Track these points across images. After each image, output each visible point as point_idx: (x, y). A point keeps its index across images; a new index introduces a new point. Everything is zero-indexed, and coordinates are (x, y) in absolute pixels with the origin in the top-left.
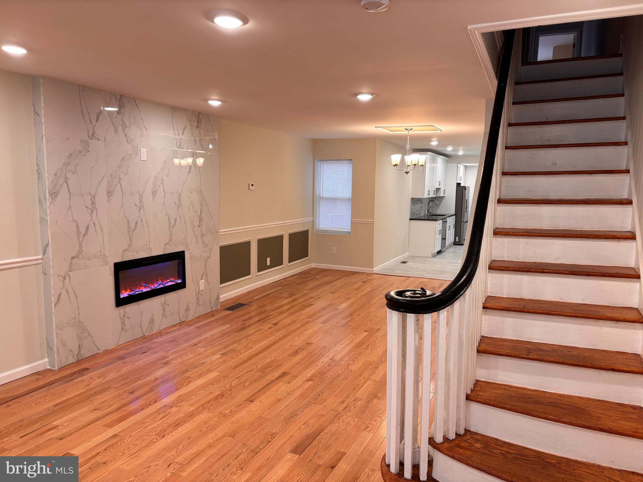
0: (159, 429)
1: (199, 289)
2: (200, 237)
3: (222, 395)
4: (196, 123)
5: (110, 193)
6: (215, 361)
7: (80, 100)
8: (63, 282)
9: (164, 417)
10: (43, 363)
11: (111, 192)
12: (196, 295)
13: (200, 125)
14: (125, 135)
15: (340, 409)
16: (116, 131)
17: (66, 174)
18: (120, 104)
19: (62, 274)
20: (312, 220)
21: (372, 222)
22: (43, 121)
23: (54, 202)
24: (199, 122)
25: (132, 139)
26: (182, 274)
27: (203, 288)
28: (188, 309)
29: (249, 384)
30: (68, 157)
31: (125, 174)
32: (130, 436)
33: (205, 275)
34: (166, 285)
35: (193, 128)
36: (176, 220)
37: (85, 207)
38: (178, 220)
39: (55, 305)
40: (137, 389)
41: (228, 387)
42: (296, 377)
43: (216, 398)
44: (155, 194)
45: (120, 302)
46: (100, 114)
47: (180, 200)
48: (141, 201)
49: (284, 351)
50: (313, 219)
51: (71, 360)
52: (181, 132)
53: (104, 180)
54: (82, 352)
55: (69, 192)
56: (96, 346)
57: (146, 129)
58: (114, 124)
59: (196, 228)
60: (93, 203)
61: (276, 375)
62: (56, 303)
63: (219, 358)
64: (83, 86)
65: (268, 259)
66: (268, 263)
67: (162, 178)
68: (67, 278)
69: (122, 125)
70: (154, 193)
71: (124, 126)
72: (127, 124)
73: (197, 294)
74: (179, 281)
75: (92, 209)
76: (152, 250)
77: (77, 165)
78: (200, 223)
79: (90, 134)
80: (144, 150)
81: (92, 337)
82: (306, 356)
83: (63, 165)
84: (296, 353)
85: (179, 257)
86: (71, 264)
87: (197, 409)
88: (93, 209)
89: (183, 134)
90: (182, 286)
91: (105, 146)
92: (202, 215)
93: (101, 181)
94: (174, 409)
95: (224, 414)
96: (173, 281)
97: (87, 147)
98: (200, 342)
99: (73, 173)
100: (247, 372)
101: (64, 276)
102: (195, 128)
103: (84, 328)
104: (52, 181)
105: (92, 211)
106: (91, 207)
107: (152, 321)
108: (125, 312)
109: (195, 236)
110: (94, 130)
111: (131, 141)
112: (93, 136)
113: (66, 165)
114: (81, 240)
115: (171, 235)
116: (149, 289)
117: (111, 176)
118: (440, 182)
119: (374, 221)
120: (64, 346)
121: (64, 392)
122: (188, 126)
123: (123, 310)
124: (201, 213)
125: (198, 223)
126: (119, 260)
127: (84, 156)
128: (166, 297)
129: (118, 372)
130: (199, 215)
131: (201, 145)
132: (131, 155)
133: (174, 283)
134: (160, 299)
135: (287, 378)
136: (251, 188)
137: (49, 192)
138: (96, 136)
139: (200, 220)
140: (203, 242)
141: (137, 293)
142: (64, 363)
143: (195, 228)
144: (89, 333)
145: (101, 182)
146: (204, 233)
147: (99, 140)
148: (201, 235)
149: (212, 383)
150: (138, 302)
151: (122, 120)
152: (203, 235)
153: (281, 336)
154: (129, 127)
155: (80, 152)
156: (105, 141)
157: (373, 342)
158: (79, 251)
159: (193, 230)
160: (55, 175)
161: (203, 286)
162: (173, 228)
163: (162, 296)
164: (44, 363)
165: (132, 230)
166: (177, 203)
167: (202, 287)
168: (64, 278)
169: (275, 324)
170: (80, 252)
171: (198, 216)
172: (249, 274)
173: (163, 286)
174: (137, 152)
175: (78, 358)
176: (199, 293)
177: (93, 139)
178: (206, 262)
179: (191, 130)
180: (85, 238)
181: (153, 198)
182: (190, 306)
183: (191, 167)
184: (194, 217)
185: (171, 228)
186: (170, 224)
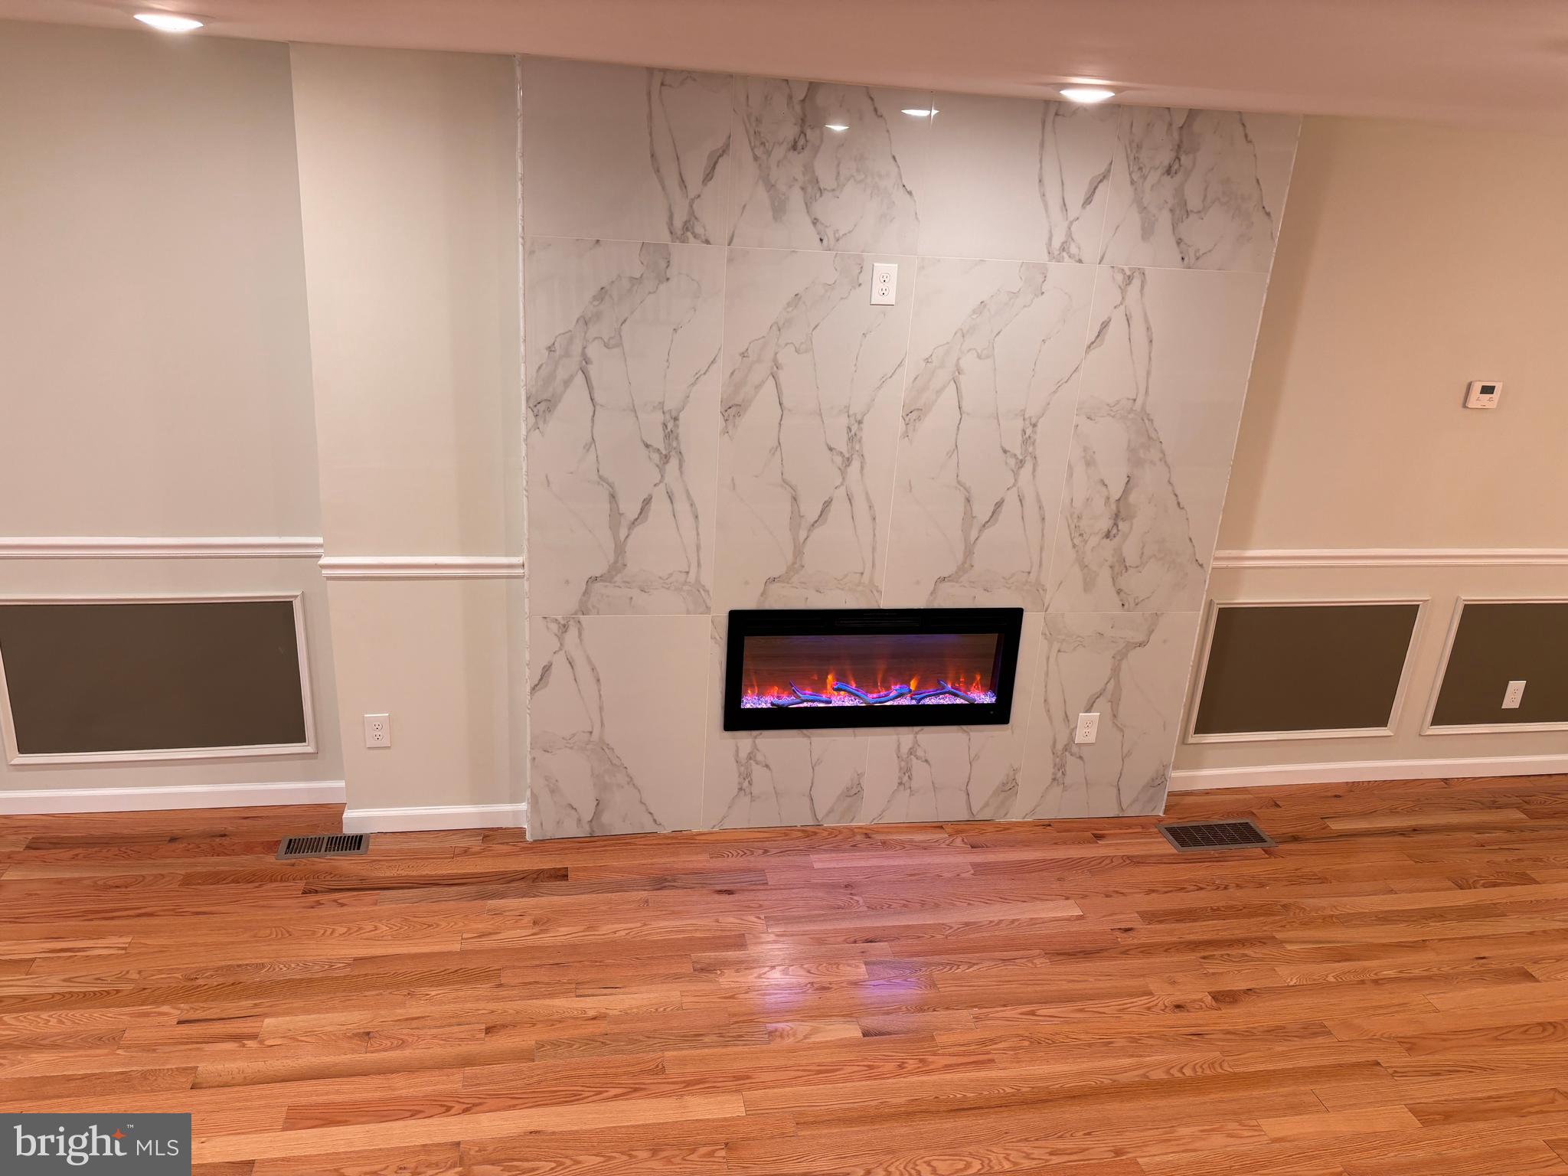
1: (1072, 739)
2: (1105, 575)
4: (1165, 157)
5: (733, 410)
7: (650, 117)
8: (560, 638)
10: (512, 812)
11: (738, 405)
12: (1054, 753)
13: (1185, 160)
14: (815, 222)
16: (779, 210)
17: (584, 348)
18: (805, 115)
19: (559, 618)
22: (520, 196)
23: (541, 425)
24: (1183, 148)
25: (841, 233)
26: (1004, 682)
27: (1092, 739)
28: (1009, 789)
30: (595, 298)
31: (796, 351)
33: (1106, 698)
35: (1145, 178)
36: (999, 505)
37: (642, 447)
38: (1010, 508)
39: (534, 689)
44: (919, 419)
45: (737, 719)
46: (721, 156)
47: (1028, 440)
48: (853, 438)
51: (571, 830)
52: (1076, 197)
53: (714, 366)
54: (606, 818)
55: (592, 400)
56: (651, 813)
57: (910, 193)
58: (770, 187)
59: (1093, 541)
60: (670, 435)
62: (536, 685)
64: (664, 71)
65: (1517, 686)
66: (1511, 702)
67: (957, 366)
68: (573, 632)
69: (803, 189)
70: (914, 414)
71: (813, 190)
72: (827, 180)
73: (1059, 752)
74: (987, 699)
75: (664, 452)
77: (625, 320)
78: (1116, 524)
79: (678, 224)
80: (886, 269)
81: (639, 790)
83: (577, 321)
85: (995, 624)
86: (586, 593)
88: (667, 452)
89: (1088, 201)
90: (998, 714)
91: (730, 260)
92: (1132, 498)
93: (702, 372)
96: (959, 695)
97: (663, 264)
98: (897, 934)
99: (606, 346)
101: (562, 622)
102: (1153, 177)
103: (616, 761)
104: (539, 368)
105: (666, 458)
106: (661, 447)
107: (853, 794)
108: (756, 749)
109: (1084, 567)
110: (692, 213)
111: (838, 240)
112: (687, 230)
113: (585, 321)
114: (622, 536)
115: (969, 552)
116: (856, 703)
117: (743, 355)
120: (552, 792)
121: (429, 926)
122: (1120, 172)
123: (753, 741)
124: (1126, 492)
125: (1105, 524)
126: (750, 604)
127: (650, 293)
128: (918, 736)
129: (589, 928)
130: (1116, 495)
131: (1179, 242)
132: (830, 287)
133: (959, 701)
134: (895, 737)
136: (1479, 400)
137: (528, 399)
138: (699, 230)
139: (1116, 515)
140: (1120, 592)
141: (805, 705)
142: (550, 831)
143: (1086, 542)
144: (631, 778)
145: (705, 374)
146: (1131, 558)
147: (707, 242)
148: (1112, 568)
150: (805, 731)
151: (808, 168)
152: (1119, 567)
153: (1158, 1075)
154: (833, 190)
155: (637, 281)
156: (729, 244)
158: (616, 562)
159: (1074, 546)
160: (551, 349)
161: (1094, 731)
162: (981, 530)
164: (515, 813)
165: (806, 523)
166: (1016, 449)
167: (1086, 735)
168: (565, 628)
169: (1224, 998)
170: (617, 566)
171: (1107, 498)
172: (1382, 721)
173: (914, 702)
174: (857, 274)
175: (592, 830)
176: (1066, 751)
177: (684, 241)
178: (1120, 657)
179: (1132, 182)
180: (636, 530)
181: (906, 431)
182: (1019, 781)
183: (1105, 325)
184: (1087, 500)
185: (974, 532)
186: (969, 515)
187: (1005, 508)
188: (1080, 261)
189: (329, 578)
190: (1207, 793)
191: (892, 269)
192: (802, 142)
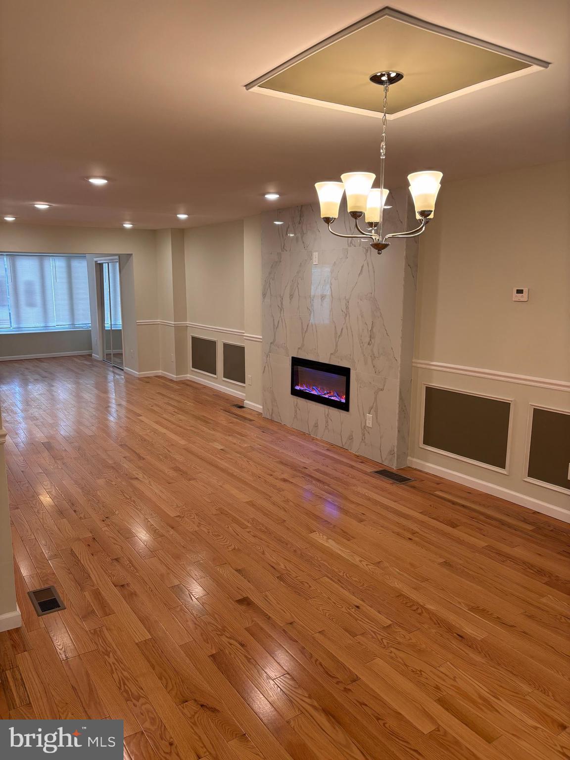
1: (366, 424)
2: (370, 359)
5: (291, 296)
8: (267, 359)
12: (361, 428)
14: (303, 242)
16: (297, 240)
17: (270, 281)
18: (300, 215)
19: (266, 353)
23: (264, 300)
25: (308, 245)
27: (371, 426)
28: (350, 438)
30: (271, 268)
31: (301, 279)
34: (330, 397)
36: (342, 329)
37: (278, 307)
38: (345, 330)
39: (263, 372)
44: (323, 299)
45: (294, 392)
46: (288, 228)
47: (347, 308)
48: (311, 305)
51: (269, 416)
53: (288, 284)
55: (271, 294)
56: (280, 416)
57: (319, 232)
59: (366, 345)
60: (282, 303)
64: (280, 209)
67: (330, 282)
69: (300, 234)
71: (303, 234)
74: (343, 401)
75: (281, 308)
76: (320, 356)
77: (275, 273)
78: (371, 340)
79: (282, 247)
80: (315, 255)
81: (278, 409)
85: (345, 372)
86: (270, 347)
90: (345, 407)
91: (290, 255)
92: (374, 330)
96: (336, 397)
97: (280, 258)
99: (273, 280)
103: (275, 398)
104: (263, 286)
105: (281, 310)
107: (317, 426)
108: (297, 403)
109: (364, 355)
110: (284, 243)
111: (307, 247)
112: (284, 248)
113: (270, 274)
114: (275, 332)
115: (337, 346)
117: (293, 281)
123: (296, 400)
124: (372, 327)
125: (368, 339)
126: (295, 355)
127: (278, 265)
128: (328, 409)
130: (370, 329)
132: (306, 260)
133: (337, 399)
134: (324, 408)
137: (262, 293)
139: (371, 336)
140: (374, 367)
141: (306, 391)
143: (363, 346)
145: (287, 287)
146: (378, 355)
147: (287, 251)
148: (371, 356)
150: (306, 400)
151: (302, 228)
152: (373, 357)
154: (306, 234)
155: (277, 262)
156: (290, 251)
159: (361, 347)
160: (265, 281)
161: (371, 422)
162: (339, 338)
163: (326, 406)
165: (304, 332)
166: (344, 310)
167: (369, 423)
168: (267, 356)
170: (274, 340)
171: (368, 330)
174: (311, 257)
175: (272, 418)
176: (364, 429)
177: (283, 251)
178: (377, 394)
181: (321, 303)
182: (354, 437)
183: (362, 267)
184: (363, 330)
185: (337, 339)
186: (336, 333)
187: (343, 331)
188: (355, 246)
189: (245, 339)
190: (427, 473)
191: (317, 253)
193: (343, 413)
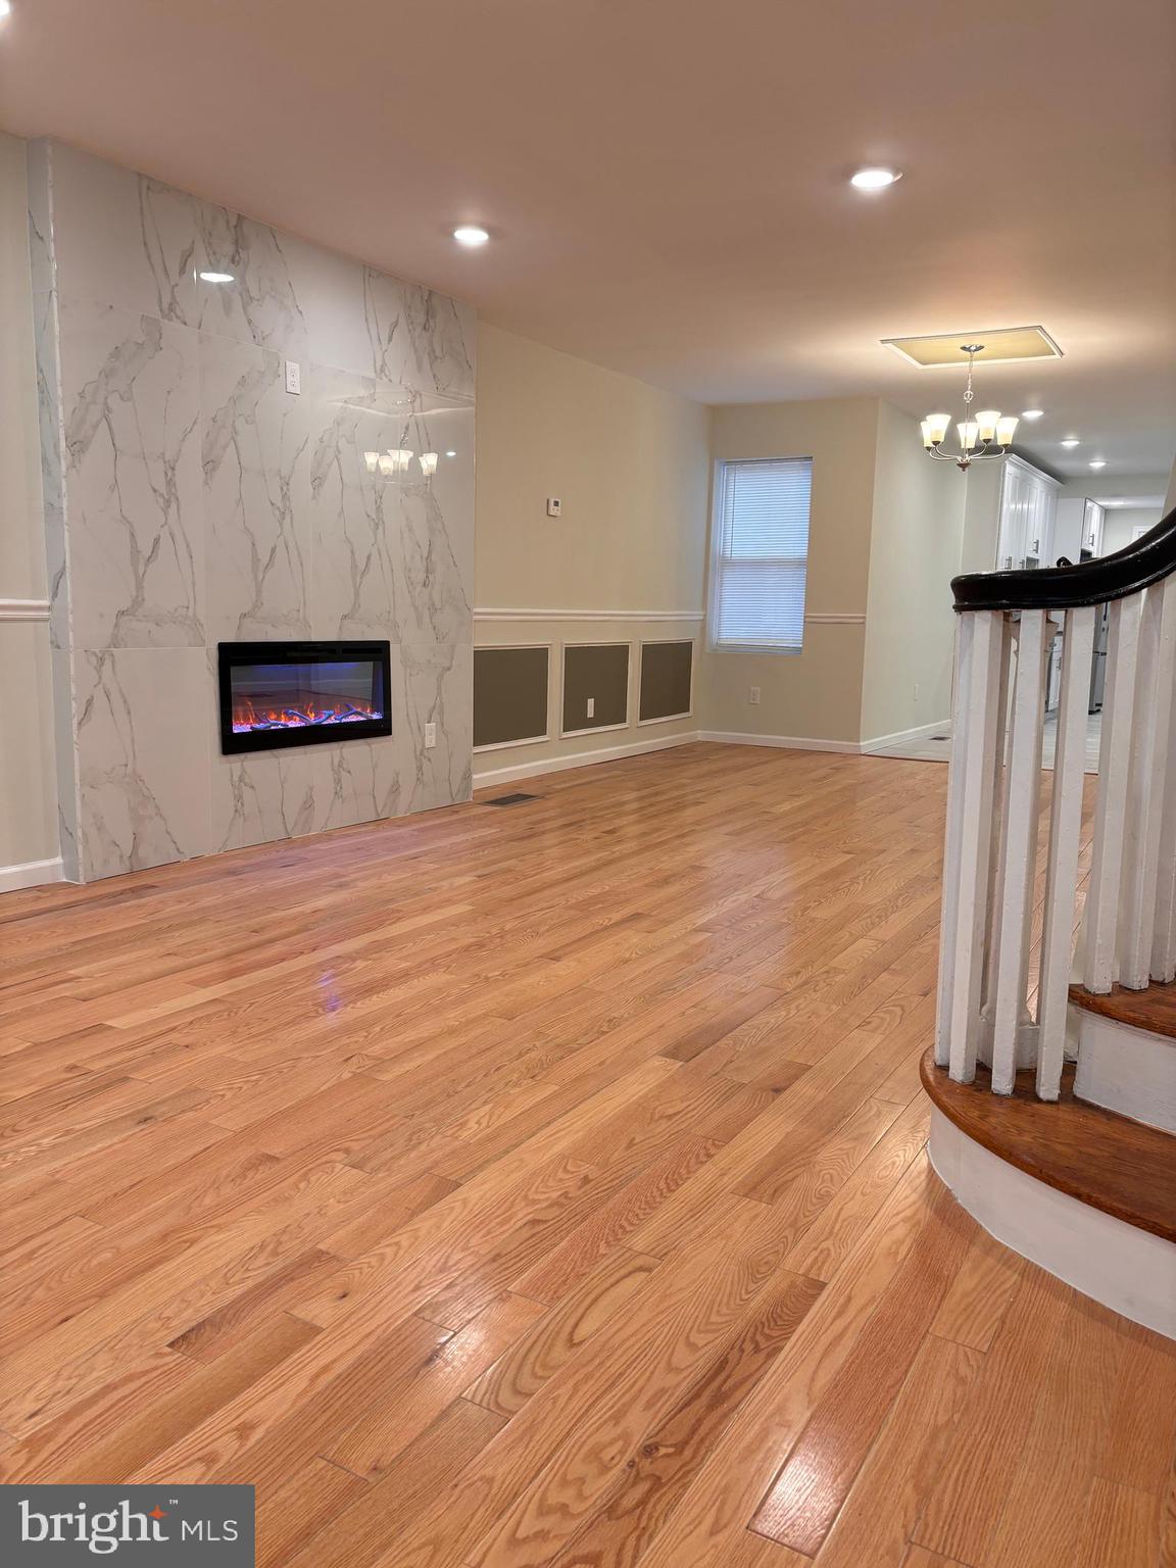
0: (322, 995)
1: (424, 745)
2: (426, 614)
3: (481, 945)
4: (422, 318)
5: (210, 465)
6: (461, 886)
7: (142, 214)
8: (98, 670)
9: (334, 976)
11: (213, 461)
12: (415, 757)
13: (431, 322)
14: (250, 322)
15: (790, 985)
17: (106, 398)
18: (237, 238)
19: (96, 651)
20: (701, 618)
21: (861, 621)
23: (77, 463)
24: (429, 313)
25: (266, 334)
26: (383, 698)
27: (433, 744)
28: (395, 789)
29: (548, 930)
30: (112, 355)
31: (246, 422)
32: (252, 1004)
33: (437, 711)
34: (344, 720)
35: (414, 329)
36: (369, 558)
37: (151, 491)
38: (375, 561)
39: (80, 724)
40: (270, 926)
41: (494, 931)
42: (667, 923)
43: (467, 949)
44: (320, 485)
45: (232, 744)
46: (189, 256)
47: (379, 509)
48: (285, 497)
49: (633, 877)
50: (705, 615)
51: (116, 867)
52: (384, 337)
53: (196, 426)
54: (141, 852)
55: (114, 445)
56: (175, 843)
57: (301, 312)
59: (418, 589)
60: (170, 483)
61: (616, 917)
62: (82, 720)
63: (471, 882)
64: (150, 179)
65: (591, 702)
66: (590, 714)
67: (337, 447)
68: (108, 663)
69: (241, 294)
70: (318, 481)
71: (247, 297)
72: (254, 293)
73: (418, 756)
74: (376, 716)
75: (167, 497)
76: (310, 627)
77: (134, 379)
78: (427, 577)
79: (165, 306)
80: (293, 367)
81: (165, 820)
82: (692, 889)
83: (100, 373)
84: (666, 881)
85: (376, 653)
86: (116, 626)
87: (420, 965)
88: (169, 498)
89: (390, 340)
90: (382, 728)
91: (201, 341)
92: (433, 557)
93: (188, 430)
94: (360, 964)
95: (487, 978)
96: (360, 714)
97: (157, 336)
98: (426, 853)
99: (122, 398)
100: (542, 909)
101: (100, 655)
102: (419, 329)
103: (146, 793)
104: (74, 411)
105: (168, 502)
106: (165, 493)
107: (308, 805)
108: (244, 771)
109: (416, 609)
110: (173, 297)
111: (264, 339)
112: (171, 310)
113: (108, 374)
114: (141, 572)
115: (357, 595)
116: (301, 724)
117: (214, 420)
118: (1037, 542)
119: (864, 617)
120: (99, 829)
122: (402, 321)
123: (239, 764)
124: (430, 552)
125: (422, 576)
126: (230, 638)
127: (150, 358)
128: (343, 750)
129: (225, 895)
130: (425, 555)
131: (434, 376)
132: (262, 374)
133: (362, 719)
135: (645, 924)
136: (553, 510)
137: (66, 438)
138: (179, 312)
139: (427, 569)
140: (434, 628)
141: (273, 728)
142: (101, 872)
143: (414, 588)
144: (158, 808)
145: (190, 432)
146: (438, 605)
147: (185, 323)
148: (429, 609)
149: (455, 922)
150: (275, 752)
151: (243, 279)
152: (433, 609)
153: (626, 851)
154: (258, 300)
155: (141, 346)
156: (199, 328)
157: (869, 872)
158: (137, 597)
159: (409, 592)
160: (82, 395)
161: (434, 736)
162: (361, 578)
163: (334, 746)
164: (53, 867)
165: (261, 568)
166: (373, 515)
167: (430, 741)
168: (101, 660)
169: (610, 832)
170: (138, 601)
171: (422, 556)
172: (543, 732)
173: (338, 721)
174: (275, 369)
175: (132, 866)
176: (422, 754)
177: (170, 319)
178: (440, 678)
179: (410, 331)
180: (150, 566)
181: (314, 494)
182: (401, 783)
184: (413, 557)
185: (358, 579)
186: (354, 566)
187: (372, 558)
188: (391, 381)
191: (296, 366)
192: (237, 258)
193: (378, 744)
